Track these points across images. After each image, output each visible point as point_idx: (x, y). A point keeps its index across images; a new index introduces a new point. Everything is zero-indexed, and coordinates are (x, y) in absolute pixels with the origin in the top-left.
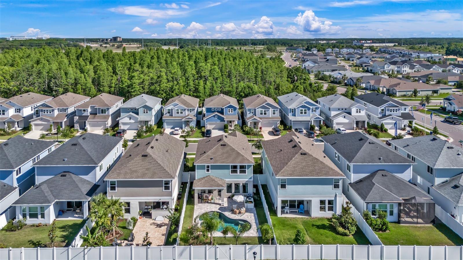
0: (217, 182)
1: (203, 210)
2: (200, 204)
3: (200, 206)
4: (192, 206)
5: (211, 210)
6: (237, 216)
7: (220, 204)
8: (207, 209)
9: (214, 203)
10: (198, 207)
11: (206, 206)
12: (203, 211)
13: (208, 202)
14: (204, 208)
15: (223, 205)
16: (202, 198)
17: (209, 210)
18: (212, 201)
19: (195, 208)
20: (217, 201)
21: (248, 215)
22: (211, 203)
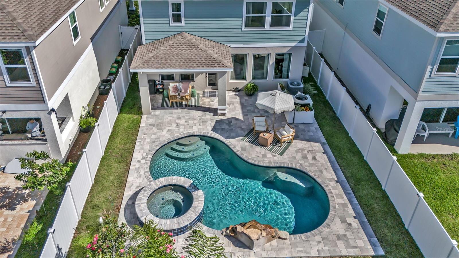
0: (205, 51)
1: (164, 132)
2: (158, 112)
3: (157, 117)
4: (136, 117)
5: (190, 131)
6: (269, 155)
7: (214, 111)
8: (178, 126)
9: (198, 108)
10: (151, 121)
11: (175, 116)
12: (165, 136)
13: (180, 105)
14: (170, 123)
15: (224, 114)
16: (165, 93)
17: (183, 131)
18: (193, 102)
19: (142, 124)
20: (206, 102)
21: (302, 150)
22: (189, 107)
